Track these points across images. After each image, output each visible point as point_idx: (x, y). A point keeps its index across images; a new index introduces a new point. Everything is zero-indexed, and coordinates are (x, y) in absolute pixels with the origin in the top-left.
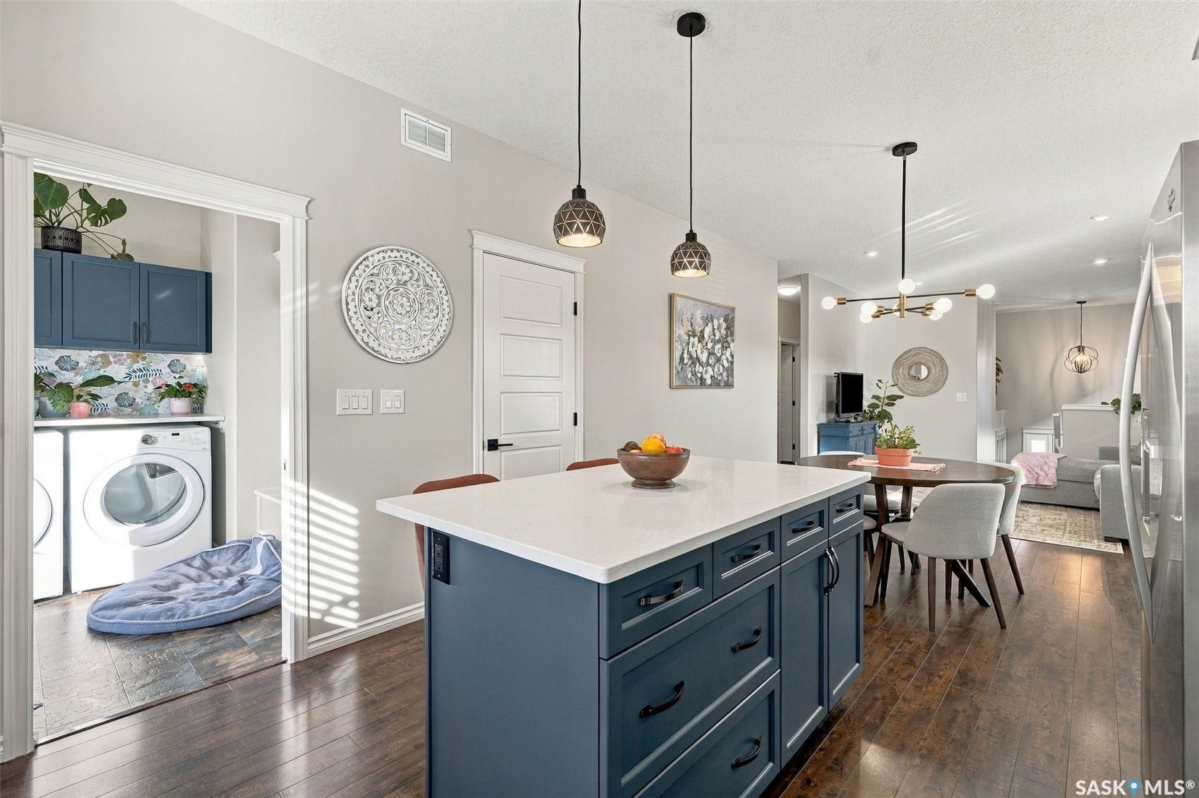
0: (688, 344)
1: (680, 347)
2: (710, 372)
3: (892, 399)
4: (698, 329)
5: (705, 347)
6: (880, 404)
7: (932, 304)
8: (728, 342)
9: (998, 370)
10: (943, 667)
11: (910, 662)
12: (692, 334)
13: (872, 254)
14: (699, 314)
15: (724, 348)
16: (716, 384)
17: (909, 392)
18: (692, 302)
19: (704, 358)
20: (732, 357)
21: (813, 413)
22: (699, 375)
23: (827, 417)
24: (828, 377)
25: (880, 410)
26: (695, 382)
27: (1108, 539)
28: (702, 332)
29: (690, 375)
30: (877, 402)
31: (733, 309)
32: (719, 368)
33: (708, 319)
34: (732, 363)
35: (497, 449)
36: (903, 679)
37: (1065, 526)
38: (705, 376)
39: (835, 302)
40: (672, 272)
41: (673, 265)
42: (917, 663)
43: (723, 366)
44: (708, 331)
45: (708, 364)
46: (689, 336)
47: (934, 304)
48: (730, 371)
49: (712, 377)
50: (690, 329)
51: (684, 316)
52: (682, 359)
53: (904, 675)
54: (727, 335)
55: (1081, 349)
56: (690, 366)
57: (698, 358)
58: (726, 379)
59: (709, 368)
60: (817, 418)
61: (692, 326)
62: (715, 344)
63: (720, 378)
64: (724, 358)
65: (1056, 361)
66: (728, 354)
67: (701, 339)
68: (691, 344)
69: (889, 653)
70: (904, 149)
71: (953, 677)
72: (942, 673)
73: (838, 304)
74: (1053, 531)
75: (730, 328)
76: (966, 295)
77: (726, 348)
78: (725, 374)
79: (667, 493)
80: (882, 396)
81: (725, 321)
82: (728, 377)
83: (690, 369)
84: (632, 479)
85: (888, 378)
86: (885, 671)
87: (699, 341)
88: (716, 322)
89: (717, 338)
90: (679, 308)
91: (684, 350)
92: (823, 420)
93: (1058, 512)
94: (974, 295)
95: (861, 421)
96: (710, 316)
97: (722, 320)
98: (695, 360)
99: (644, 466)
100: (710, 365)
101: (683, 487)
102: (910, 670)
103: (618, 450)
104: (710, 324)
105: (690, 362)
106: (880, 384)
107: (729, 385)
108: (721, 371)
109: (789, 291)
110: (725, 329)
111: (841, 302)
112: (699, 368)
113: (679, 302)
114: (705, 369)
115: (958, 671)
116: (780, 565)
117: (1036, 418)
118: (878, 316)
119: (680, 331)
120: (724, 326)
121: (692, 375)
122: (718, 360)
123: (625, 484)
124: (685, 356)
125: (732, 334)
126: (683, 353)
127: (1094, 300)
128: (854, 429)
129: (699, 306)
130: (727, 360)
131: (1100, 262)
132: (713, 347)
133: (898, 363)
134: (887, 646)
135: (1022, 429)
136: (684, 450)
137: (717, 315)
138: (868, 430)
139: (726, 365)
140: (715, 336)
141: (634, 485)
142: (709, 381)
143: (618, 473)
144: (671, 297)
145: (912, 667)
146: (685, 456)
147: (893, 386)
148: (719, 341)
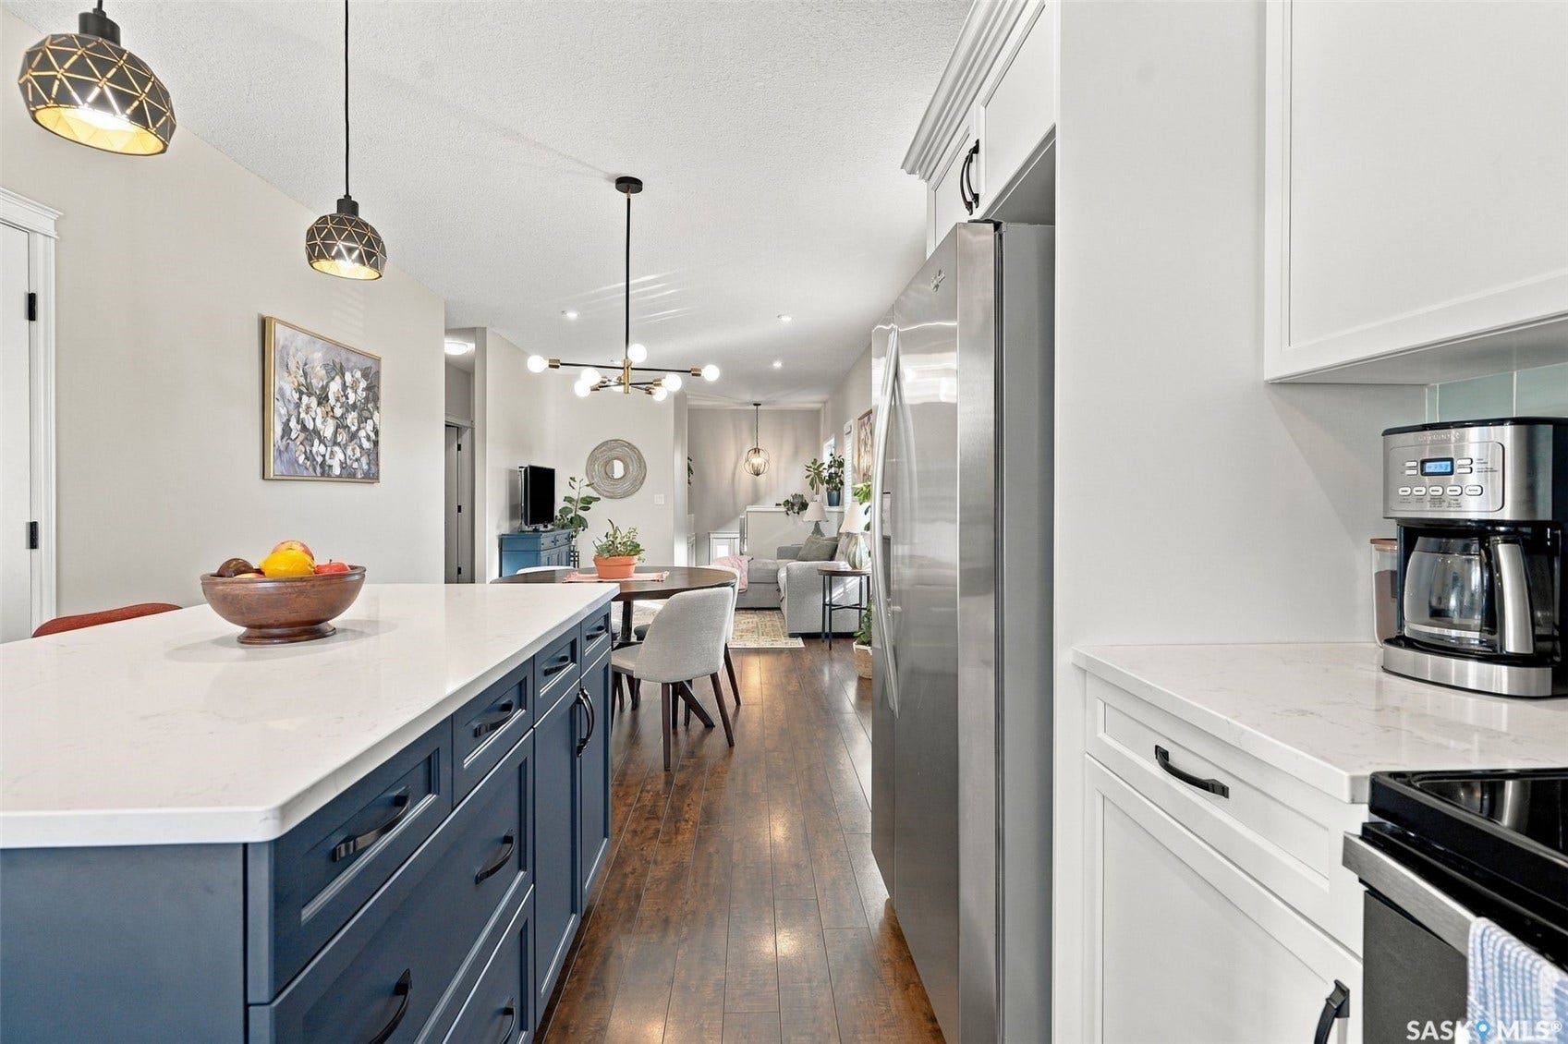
0: (298, 406)
1: (283, 411)
2: (340, 456)
3: (587, 503)
4: (317, 384)
5: (330, 413)
6: (573, 508)
7: (660, 380)
8: (368, 410)
9: (689, 469)
10: (686, 808)
11: (653, 815)
12: (305, 390)
13: (572, 315)
14: (318, 357)
15: (362, 420)
16: (349, 475)
17: (605, 493)
18: (306, 337)
19: (328, 432)
20: (377, 433)
21: (493, 521)
22: (319, 459)
23: (511, 525)
24: (512, 472)
25: (573, 515)
26: (311, 469)
27: (793, 636)
28: (325, 389)
29: (301, 459)
30: (569, 505)
31: (378, 360)
32: (353, 450)
33: (337, 370)
34: (376, 443)
36: (651, 838)
37: (757, 627)
38: (329, 462)
39: (546, 364)
40: (310, 259)
41: (311, 248)
42: (660, 814)
43: (361, 447)
44: (335, 387)
45: (335, 443)
46: (301, 393)
47: (663, 380)
48: (373, 455)
49: (342, 463)
50: (302, 380)
51: (291, 358)
52: (287, 430)
53: (650, 833)
54: (367, 399)
55: (757, 451)
56: (301, 443)
57: (316, 432)
58: (365, 467)
59: (336, 449)
60: (498, 527)
61: (305, 374)
62: (347, 411)
63: (355, 465)
64: (362, 434)
65: (736, 463)
66: (369, 426)
67: (323, 399)
68: (303, 406)
69: (627, 813)
70: (629, 184)
71: (698, 817)
72: (687, 816)
73: (550, 366)
74: (749, 635)
75: (373, 389)
76: (693, 375)
77: (367, 419)
78: (364, 460)
79: (320, 646)
80: (576, 498)
81: (365, 375)
82: (368, 464)
83: (301, 447)
84: (242, 630)
85: (581, 474)
86: (629, 836)
87: (319, 404)
88: (348, 377)
89: (351, 402)
90: (281, 343)
91: (290, 416)
92: (505, 529)
93: (749, 616)
94: (699, 375)
95: (552, 530)
96: (338, 366)
97: (358, 374)
98: (311, 434)
99: (268, 601)
100: (339, 444)
101: (354, 632)
102: (654, 825)
103: (203, 578)
104: (338, 379)
105: (302, 436)
106: (572, 483)
107: (372, 477)
108: (358, 454)
109: (459, 348)
110: (364, 390)
111: (554, 365)
112: (318, 448)
113: (280, 334)
114: (329, 448)
115: (702, 808)
116: (532, 727)
117: (721, 523)
118: (597, 390)
119: (284, 383)
120: (363, 384)
121: (307, 458)
122: (353, 436)
123: (222, 642)
124: (293, 424)
125: (376, 399)
126: (289, 420)
127: (766, 404)
128: (546, 540)
129: (317, 346)
130: (368, 438)
131: (778, 365)
132: (343, 417)
133: (592, 458)
134: (625, 805)
135: (709, 533)
136: (353, 568)
137: (351, 364)
138: (562, 540)
139: (366, 445)
140: (347, 398)
141: (245, 640)
142: (337, 471)
143: (208, 622)
144: (263, 323)
145: (656, 821)
146: (357, 577)
147: (588, 486)
148: (354, 407)
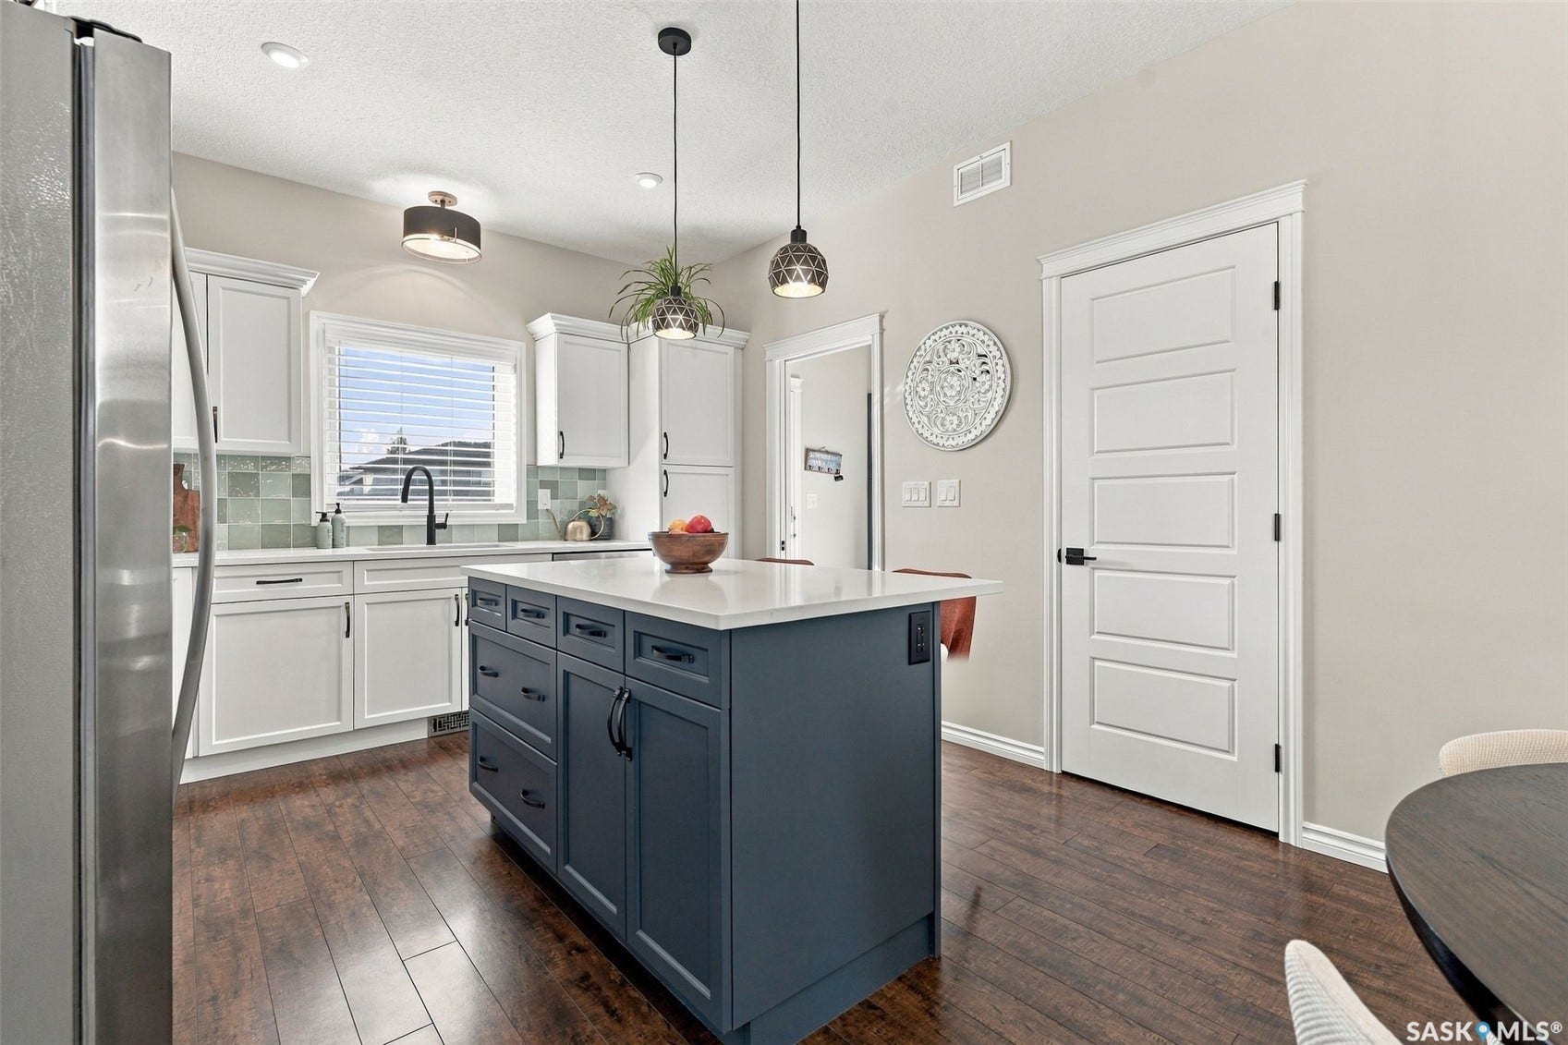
35: (1082, 564)
